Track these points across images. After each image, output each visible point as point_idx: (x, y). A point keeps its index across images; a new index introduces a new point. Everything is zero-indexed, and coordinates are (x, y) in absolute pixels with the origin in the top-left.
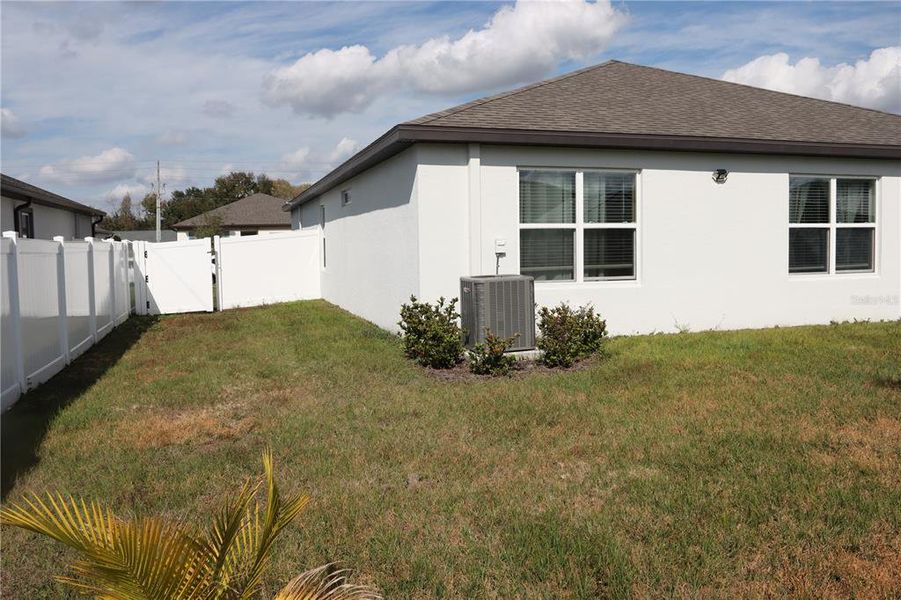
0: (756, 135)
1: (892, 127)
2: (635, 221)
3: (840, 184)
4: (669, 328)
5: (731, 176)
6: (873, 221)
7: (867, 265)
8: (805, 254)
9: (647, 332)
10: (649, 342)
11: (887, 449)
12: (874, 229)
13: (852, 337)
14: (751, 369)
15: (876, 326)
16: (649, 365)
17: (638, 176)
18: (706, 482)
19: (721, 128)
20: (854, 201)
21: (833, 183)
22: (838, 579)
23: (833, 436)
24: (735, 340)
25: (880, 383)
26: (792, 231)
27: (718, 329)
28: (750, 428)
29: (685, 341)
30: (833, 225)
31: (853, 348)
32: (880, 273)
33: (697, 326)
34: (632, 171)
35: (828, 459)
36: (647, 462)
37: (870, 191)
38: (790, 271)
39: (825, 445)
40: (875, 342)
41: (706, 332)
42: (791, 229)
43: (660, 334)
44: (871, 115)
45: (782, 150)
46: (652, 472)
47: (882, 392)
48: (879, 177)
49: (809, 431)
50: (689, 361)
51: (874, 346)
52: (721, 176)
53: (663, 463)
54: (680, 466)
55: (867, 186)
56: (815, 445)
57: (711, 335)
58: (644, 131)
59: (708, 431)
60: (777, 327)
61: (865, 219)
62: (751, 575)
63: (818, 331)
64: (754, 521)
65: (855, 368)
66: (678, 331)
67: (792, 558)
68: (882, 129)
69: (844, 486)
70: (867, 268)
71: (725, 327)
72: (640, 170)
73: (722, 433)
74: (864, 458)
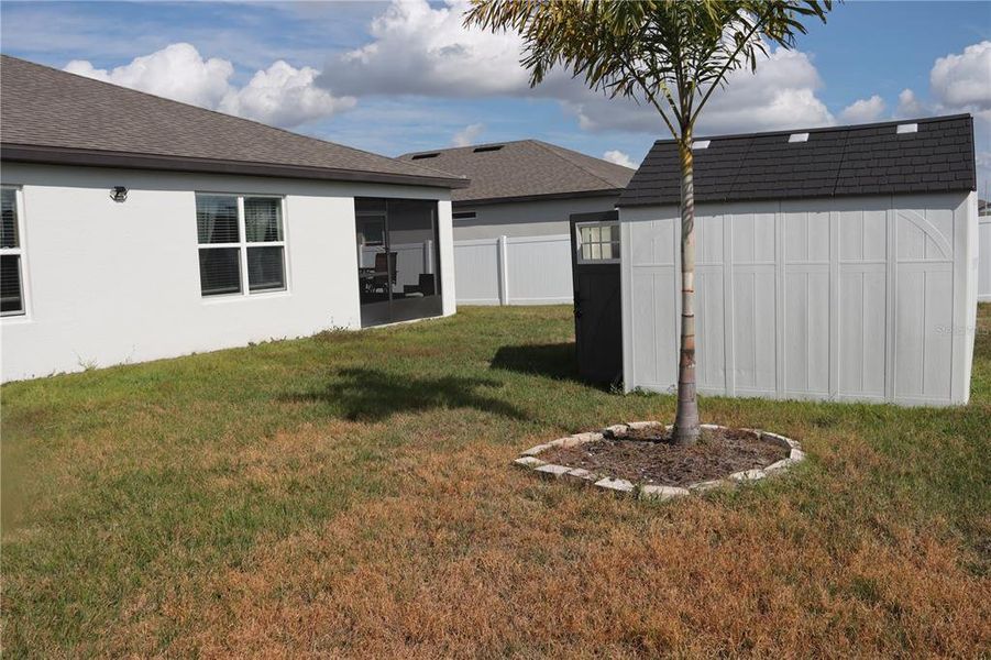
0: (157, 150)
1: (296, 147)
2: (18, 246)
3: (248, 203)
4: (72, 366)
5: (131, 194)
6: (282, 240)
7: (278, 283)
8: (218, 275)
9: (44, 374)
10: (45, 385)
11: (280, 464)
12: (283, 247)
13: (264, 357)
14: (159, 403)
15: (290, 344)
16: (40, 412)
17: (18, 193)
18: (94, 532)
19: (119, 141)
20: (263, 218)
21: (241, 202)
22: (219, 597)
23: (233, 459)
24: (144, 374)
25: (283, 398)
27: (129, 363)
28: (151, 465)
29: (91, 379)
30: (243, 245)
31: (266, 368)
32: (291, 289)
33: (104, 362)
34: (12, 188)
35: (224, 482)
36: (28, 523)
37: (277, 210)
38: (203, 294)
39: (224, 469)
40: (286, 359)
41: (115, 367)
42: (201, 251)
43: (62, 374)
44: (277, 134)
45: (185, 167)
46: (34, 533)
47: (285, 408)
48: (284, 196)
49: (209, 456)
50: (91, 400)
51: (284, 363)
52: (120, 193)
53: (49, 519)
54: (68, 518)
55: (274, 204)
56: (215, 471)
57: (120, 370)
58: (23, 141)
59: (102, 476)
60: (194, 354)
61: (275, 239)
62: (135, 617)
63: (235, 354)
64: (144, 558)
65: (265, 387)
66: (82, 369)
67: (177, 588)
68: (285, 149)
69: (235, 507)
70: (279, 287)
71: (136, 360)
72: (21, 186)
73: (116, 475)
74: (260, 475)
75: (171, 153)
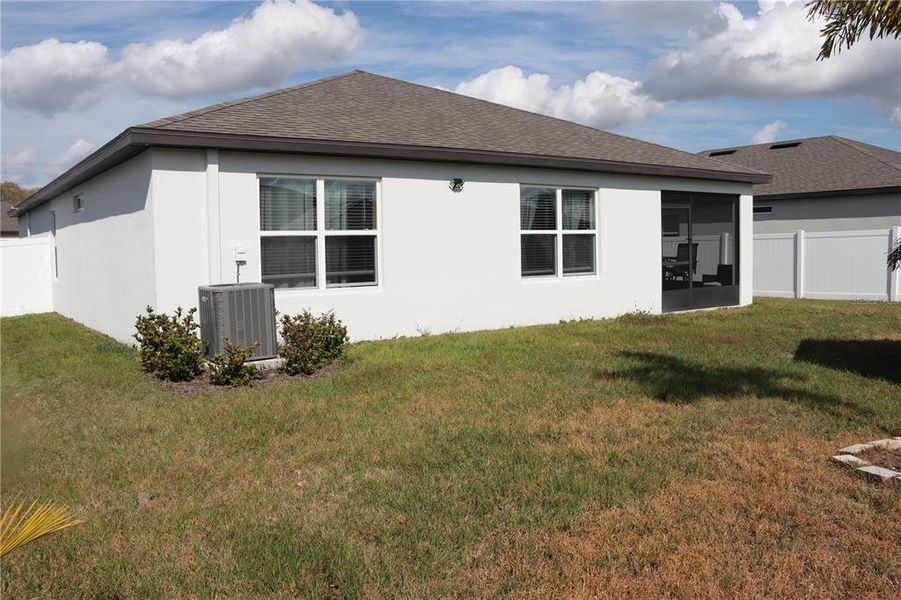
0: (490, 147)
1: (608, 144)
2: (375, 228)
3: (565, 194)
4: (411, 332)
5: (467, 185)
6: (594, 228)
7: (589, 268)
8: (536, 258)
9: (389, 336)
10: (391, 346)
11: (599, 436)
12: (594, 235)
13: (576, 334)
14: (486, 368)
15: (598, 324)
16: (389, 369)
17: (378, 184)
18: (437, 480)
19: (458, 139)
20: (577, 209)
21: (559, 193)
22: (550, 557)
23: (555, 427)
24: (471, 342)
25: (598, 375)
26: (523, 237)
27: (458, 331)
28: (482, 425)
29: (426, 344)
30: (560, 232)
31: (578, 344)
32: (600, 275)
33: (437, 330)
34: (373, 180)
35: (549, 448)
36: (382, 464)
37: (591, 201)
38: (523, 275)
39: (547, 436)
40: (596, 338)
41: (446, 335)
42: (523, 236)
43: (403, 338)
44: (591, 132)
45: (512, 162)
46: (386, 473)
47: (600, 384)
48: (598, 188)
49: (533, 423)
50: (428, 363)
51: (594, 342)
52: (457, 184)
53: (399, 463)
54: (413, 465)
55: (588, 196)
56: (539, 436)
57: (451, 337)
58: (383, 141)
59: (442, 430)
60: (512, 327)
61: (588, 227)
62: (476, 563)
63: (548, 329)
64: (481, 511)
65: (578, 363)
66: (419, 335)
67: (512, 543)
68: (599, 146)
69: (560, 472)
70: (588, 271)
71: (464, 329)
72: (380, 178)
73: (455, 431)
74: (580, 444)
75: (500, 150)
